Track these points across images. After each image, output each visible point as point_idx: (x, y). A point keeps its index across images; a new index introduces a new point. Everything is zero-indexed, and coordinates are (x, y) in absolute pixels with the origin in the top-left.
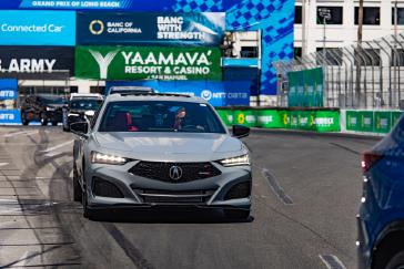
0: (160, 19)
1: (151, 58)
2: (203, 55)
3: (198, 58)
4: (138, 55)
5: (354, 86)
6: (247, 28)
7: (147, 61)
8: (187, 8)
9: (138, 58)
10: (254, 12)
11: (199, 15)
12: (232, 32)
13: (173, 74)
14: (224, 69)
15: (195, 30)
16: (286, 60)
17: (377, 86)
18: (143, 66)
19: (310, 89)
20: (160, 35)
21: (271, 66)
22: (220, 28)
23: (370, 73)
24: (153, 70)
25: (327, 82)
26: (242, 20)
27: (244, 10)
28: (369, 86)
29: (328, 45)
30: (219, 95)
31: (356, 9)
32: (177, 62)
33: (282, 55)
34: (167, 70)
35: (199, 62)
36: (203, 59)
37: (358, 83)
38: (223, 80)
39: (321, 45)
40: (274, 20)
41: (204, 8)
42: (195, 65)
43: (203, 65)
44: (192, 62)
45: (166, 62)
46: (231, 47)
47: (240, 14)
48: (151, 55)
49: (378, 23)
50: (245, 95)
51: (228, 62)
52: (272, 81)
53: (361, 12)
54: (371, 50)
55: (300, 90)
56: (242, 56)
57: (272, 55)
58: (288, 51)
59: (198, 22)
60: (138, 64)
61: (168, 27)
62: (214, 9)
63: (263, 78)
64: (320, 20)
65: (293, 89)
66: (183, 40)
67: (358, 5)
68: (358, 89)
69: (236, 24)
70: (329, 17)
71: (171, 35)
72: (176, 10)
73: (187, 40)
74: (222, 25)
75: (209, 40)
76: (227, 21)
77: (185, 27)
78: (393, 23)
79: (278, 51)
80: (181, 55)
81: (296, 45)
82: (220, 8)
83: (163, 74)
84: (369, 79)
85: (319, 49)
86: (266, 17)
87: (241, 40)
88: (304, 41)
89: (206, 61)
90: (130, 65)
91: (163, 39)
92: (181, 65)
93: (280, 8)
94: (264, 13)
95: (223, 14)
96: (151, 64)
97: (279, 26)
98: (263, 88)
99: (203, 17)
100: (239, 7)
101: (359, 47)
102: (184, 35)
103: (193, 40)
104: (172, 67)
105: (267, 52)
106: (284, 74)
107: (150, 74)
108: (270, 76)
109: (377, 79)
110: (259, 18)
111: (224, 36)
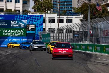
0: (11, 22)
1: (9, 31)
2: (22, 30)
3: (20, 31)
4: (6, 30)
5: (57, 37)
6: (32, 24)
7: (9, 32)
8: (18, 19)
9: (6, 31)
10: (34, 20)
11: (21, 21)
12: (28, 25)
13: (14, 35)
14: (27, 34)
15: (20, 24)
16: (41, 31)
17: (62, 38)
18: (8, 33)
19: (47, 38)
20: (11, 26)
21: (38, 33)
22: (26, 24)
23: (61, 34)
24: (10, 34)
25: (51, 37)
26: (31, 22)
27: (31, 20)
28: (61, 37)
29: (51, 28)
30: (26, 40)
31: (58, 19)
32: (16, 32)
33: (40, 30)
34: (13, 34)
35: (21, 32)
36: (22, 31)
37: (58, 37)
38: (26, 36)
39: (49, 28)
40: (39, 22)
41: (22, 19)
42: (20, 33)
43: (22, 33)
44: (19, 32)
45: (13, 32)
46: (28, 28)
47: (30, 21)
48: (9, 30)
49: (63, 23)
50: (32, 40)
51: (28, 32)
52: (38, 37)
53: (59, 20)
54: (61, 29)
55: (45, 38)
56: (31, 30)
57: (38, 30)
58: (42, 29)
59: (20, 22)
60: (6, 32)
61: (13, 24)
62: (24, 19)
63: (36, 36)
64: (49, 22)
65: (43, 38)
66: (17, 27)
67: (58, 18)
68: (58, 38)
69: (29, 23)
70: (51, 21)
71: (14, 26)
72: (15, 20)
73: (18, 27)
74: (26, 23)
75: (23, 27)
76: (27, 22)
77: (17, 24)
78: (67, 23)
79: (39, 29)
80: (16, 30)
81: (44, 28)
82: (26, 19)
83: (12, 35)
84: (61, 36)
85: (49, 29)
86: (37, 21)
87: (31, 27)
88: (46, 27)
89: (22, 32)
90: (4, 33)
91: (12, 27)
92: (16, 33)
93: (40, 19)
94: (36, 20)
95: (26, 21)
96: (9, 33)
97: (40, 23)
98: (36, 38)
99: (22, 21)
100: (30, 19)
101: (58, 28)
102: (17, 26)
103: (19, 27)
104: (14, 33)
105: (37, 29)
106: (41, 35)
107: (9, 35)
108: (37, 35)
109: (62, 36)
110: (35, 21)
111: (26, 26)
